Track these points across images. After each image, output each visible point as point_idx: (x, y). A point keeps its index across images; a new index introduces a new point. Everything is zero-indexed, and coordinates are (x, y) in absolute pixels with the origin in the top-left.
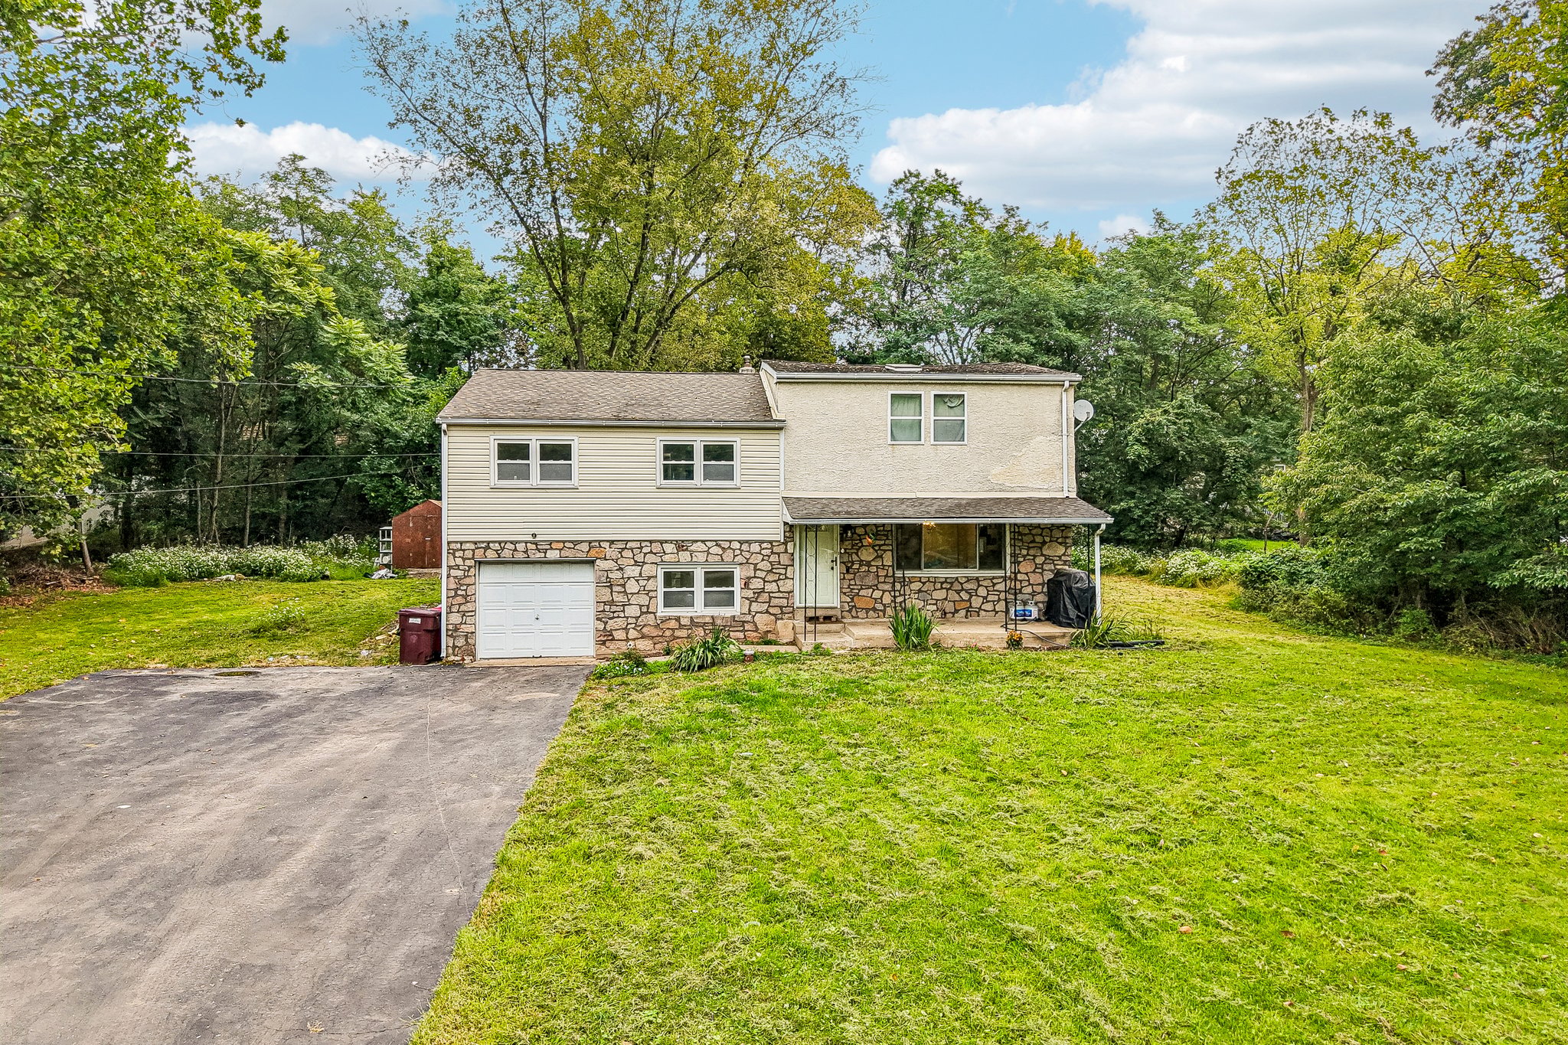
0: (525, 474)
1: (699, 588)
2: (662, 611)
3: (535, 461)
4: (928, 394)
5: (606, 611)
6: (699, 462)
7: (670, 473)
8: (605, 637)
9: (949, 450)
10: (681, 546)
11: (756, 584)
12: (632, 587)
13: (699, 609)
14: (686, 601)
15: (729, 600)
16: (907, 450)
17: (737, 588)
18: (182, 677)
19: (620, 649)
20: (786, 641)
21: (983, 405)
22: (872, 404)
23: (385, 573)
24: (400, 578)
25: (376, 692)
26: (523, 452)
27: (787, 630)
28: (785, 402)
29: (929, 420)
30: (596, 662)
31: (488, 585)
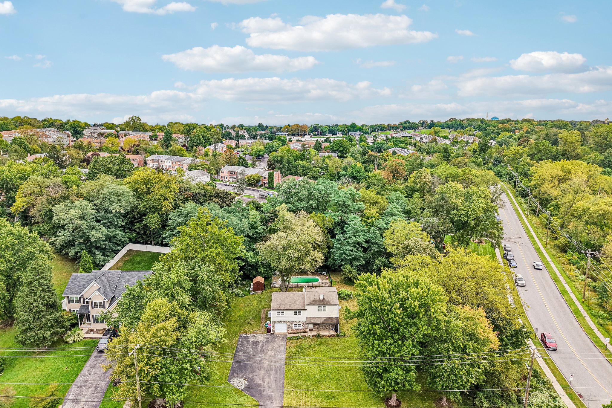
0: (279, 314)
1: (297, 325)
2: (294, 328)
4: (322, 306)
5: (288, 328)
6: (297, 313)
7: (294, 314)
8: (288, 331)
9: (325, 312)
10: (295, 322)
11: (304, 325)
12: (290, 326)
13: (297, 328)
14: (296, 327)
15: (301, 327)
16: (320, 312)
17: (301, 325)
18: (249, 337)
19: (289, 332)
20: (307, 332)
21: (328, 307)
22: (316, 307)
23: (252, 292)
24: (255, 294)
25: (268, 341)
26: (279, 312)
27: (307, 330)
28: (307, 307)
29: (322, 309)
30: (287, 334)
31: (276, 325)
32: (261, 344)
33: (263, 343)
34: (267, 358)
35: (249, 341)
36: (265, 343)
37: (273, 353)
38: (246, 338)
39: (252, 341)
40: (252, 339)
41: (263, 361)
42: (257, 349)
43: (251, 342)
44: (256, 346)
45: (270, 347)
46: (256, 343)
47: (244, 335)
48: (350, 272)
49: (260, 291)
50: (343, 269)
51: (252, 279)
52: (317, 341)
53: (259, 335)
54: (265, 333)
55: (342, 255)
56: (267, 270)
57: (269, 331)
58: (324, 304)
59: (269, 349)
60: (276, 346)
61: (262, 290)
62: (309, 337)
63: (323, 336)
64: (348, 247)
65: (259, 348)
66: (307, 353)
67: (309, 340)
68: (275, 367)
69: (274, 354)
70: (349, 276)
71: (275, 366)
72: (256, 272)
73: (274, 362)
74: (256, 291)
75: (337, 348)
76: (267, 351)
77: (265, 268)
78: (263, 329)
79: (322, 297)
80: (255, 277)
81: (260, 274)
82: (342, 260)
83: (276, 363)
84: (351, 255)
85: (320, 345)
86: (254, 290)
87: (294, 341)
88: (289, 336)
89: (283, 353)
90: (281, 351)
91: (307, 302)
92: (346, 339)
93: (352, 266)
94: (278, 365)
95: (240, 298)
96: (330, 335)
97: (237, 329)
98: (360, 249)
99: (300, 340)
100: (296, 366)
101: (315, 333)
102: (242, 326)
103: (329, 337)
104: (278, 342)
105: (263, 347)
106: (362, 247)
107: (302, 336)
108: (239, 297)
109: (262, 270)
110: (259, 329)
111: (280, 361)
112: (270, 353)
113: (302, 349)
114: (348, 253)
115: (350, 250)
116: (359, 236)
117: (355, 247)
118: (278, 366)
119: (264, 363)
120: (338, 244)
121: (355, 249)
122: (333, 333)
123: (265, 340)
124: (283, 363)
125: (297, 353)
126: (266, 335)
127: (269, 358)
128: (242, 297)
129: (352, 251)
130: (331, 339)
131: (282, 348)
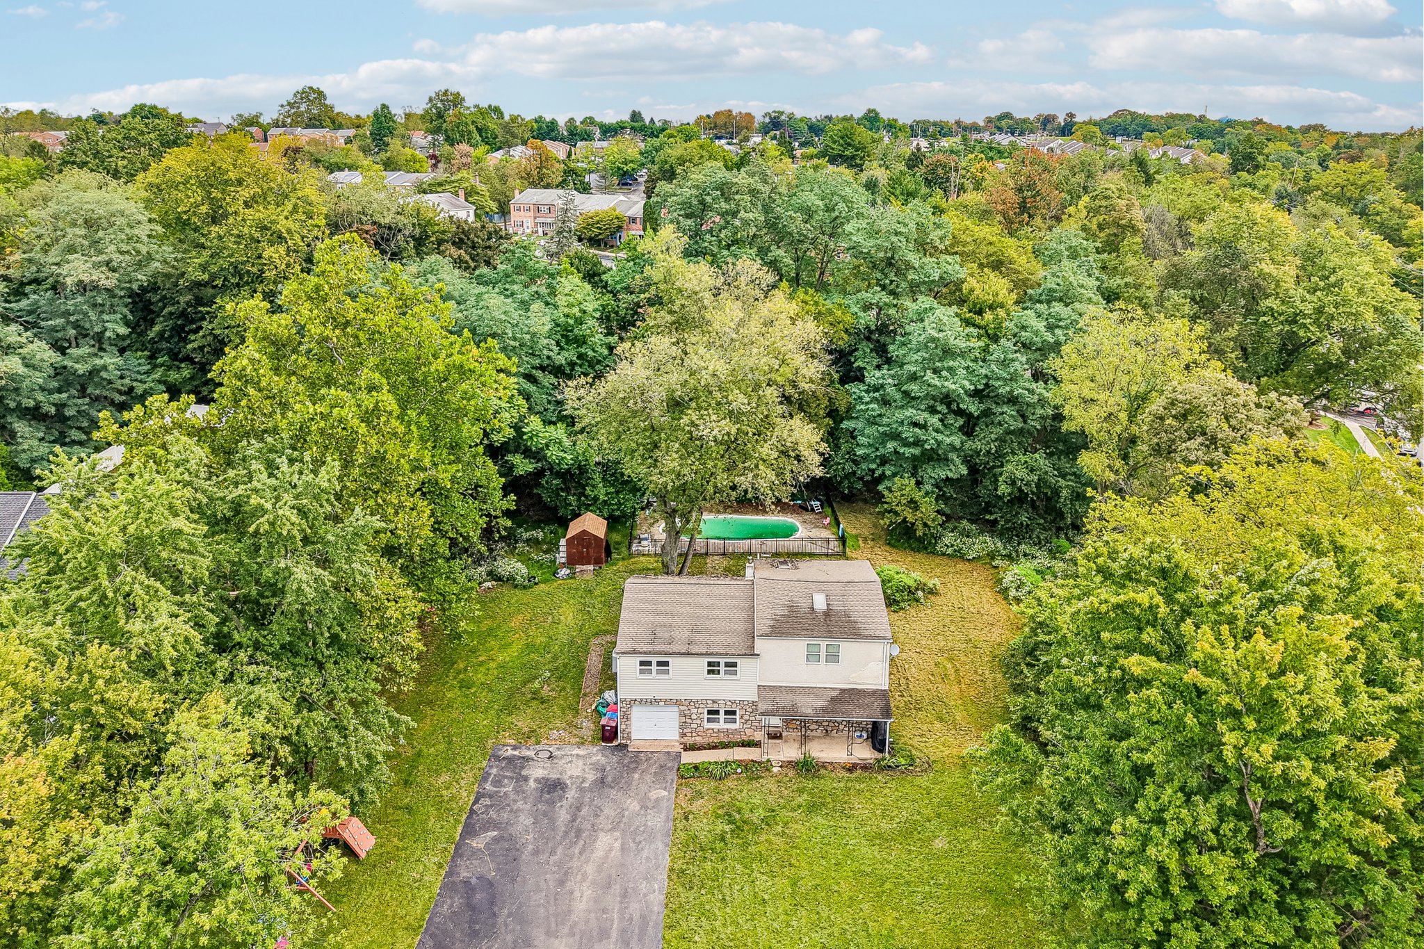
0: (650, 672)
1: (722, 716)
2: (707, 725)
3: (654, 667)
4: (823, 644)
5: (683, 726)
6: (722, 668)
7: (710, 672)
8: (683, 735)
9: (832, 666)
10: (714, 702)
11: (746, 717)
12: (694, 716)
13: (722, 725)
14: (717, 721)
15: (734, 721)
16: (813, 666)
17: (738, 717)
18: (527, 759)
19: (689, 741)
20: (757, 744)
21: (848, 649)
22: (798, 647)
23: (564, 572)
24: (572, 576)
25: (602, 782)
26: (649, 663)
27: (759, 736)
28: (760, 645)
29: (823, 654)
30: (679, 748)
31: (636, 712)
32: (571, 794)
33: (581, 790)
34: (590, 869)
35: (526, 779)
36: (591, 790)
37: (617, 845)
38: (517, 765)
39: (537, 780)
40: (537, 772)
41: (569, 885)
42: (553, 820)
43: (532, 784)
44: (551, 803)
45: (609, 811)
46: (553, 787)
47: (510, 752)
48: (913, 504)
49: (591, 567)
50: (886, 493)
51: (564, 523)
52: (801, 791)
53: (568, 750)
54: (592, 743)
55: (883, 443)
56: (617, 492)
57: (608, 735)
58: (830, 635)
59: (602, 822)
60: (633, 806)
61: (598, 562)
62: (766, 766)
63: (824, 766)
64: (910, 412)
65: (563, 815)
66: (762, 848)
67: (770, 784)
68: (622, 918)
69: (623, 849)
70: (910, 518)
71: (622, 911)
72: (579, 500)
73: (617, 889)
74: (579, 568)
75: (885, 826)
76: (594, 828)
77: (613, 485)
78: (587, 727)
79: (820, 603)
80: (576, 515)
81: (592, 504)
82: (884, 461)
83: (625, 895)
84: (917, 443)
85: (813, 808)
86: (571, 562)
87: (706, 786)
88: (689, 758)
89: (660, 846)
90: (651, 837)
91: (762, 625)
92: (918, 781)
93: (918, 483)
94: (635, 908)
95: (517, 591)
96: (853, 759)
97: (483, 722)
98: (951, 419)
99: (730, 783)
100: (710, 916)
101: (789, 751)
102: (509, 708)
103: (851, 768)
104: (644, 788)
105: (579, 809)
106: (960, 413)
107: (740, 763)
108: (516, 587)
109: (602, 492)
110: (570, 725)
111: (643, 886)
112: (606, 843)
113: (738, 830)
114: (908, 433)
115: (915, 425)
116: (950, 370)
117: (932, 410)
118: (636, 916)
119: (577, 894)
120: (874, 400)
121: (934, 420)
122: (864, 753)
123: (591, 776)
124: (657, 899)
125: (719, 845)
126: (597, 754)
127: (599, 869)
128: (525, 587)
129: (924, 427)
130: (858, 780)
131: (657, 821)
